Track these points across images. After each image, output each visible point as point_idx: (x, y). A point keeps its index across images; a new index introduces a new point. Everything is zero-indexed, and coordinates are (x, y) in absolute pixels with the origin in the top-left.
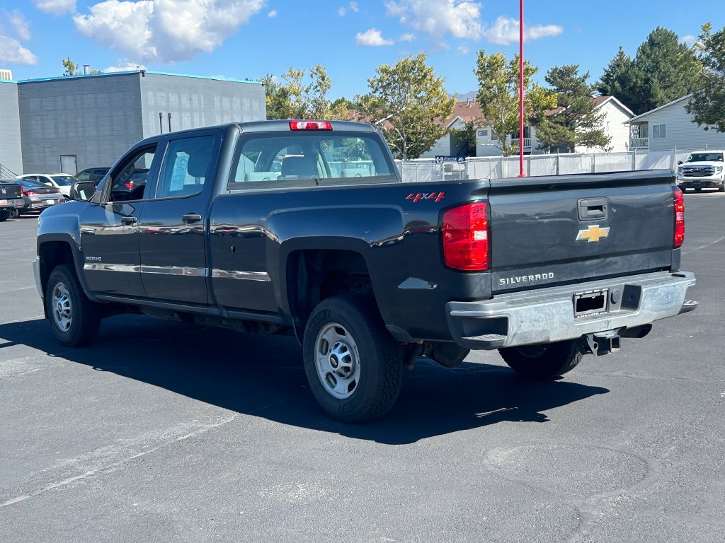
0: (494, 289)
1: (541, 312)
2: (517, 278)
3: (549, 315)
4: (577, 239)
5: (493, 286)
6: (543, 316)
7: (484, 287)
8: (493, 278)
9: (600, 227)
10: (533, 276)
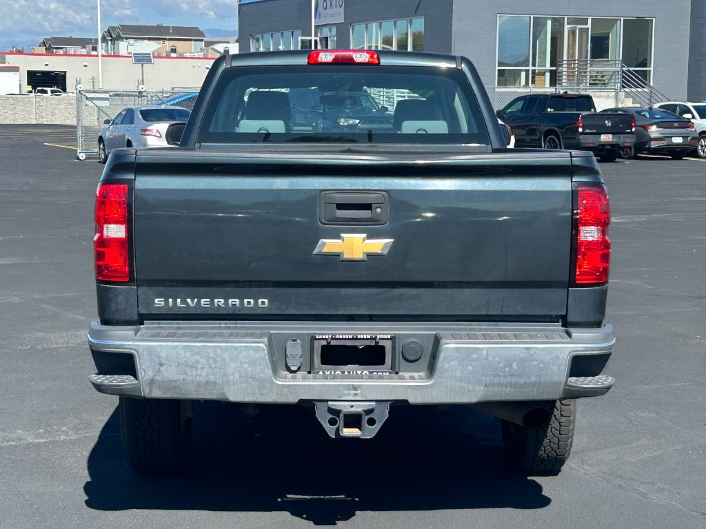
0: (143, 311)
1: (198, 353)
2: (189, 300)
3: (215, 360)
4: (314, 252)
5: (140, 307)
6: (203, 361)
7: (124, 306)
8: (142, 296)
9: (369, 237)
10: (222, 301)
